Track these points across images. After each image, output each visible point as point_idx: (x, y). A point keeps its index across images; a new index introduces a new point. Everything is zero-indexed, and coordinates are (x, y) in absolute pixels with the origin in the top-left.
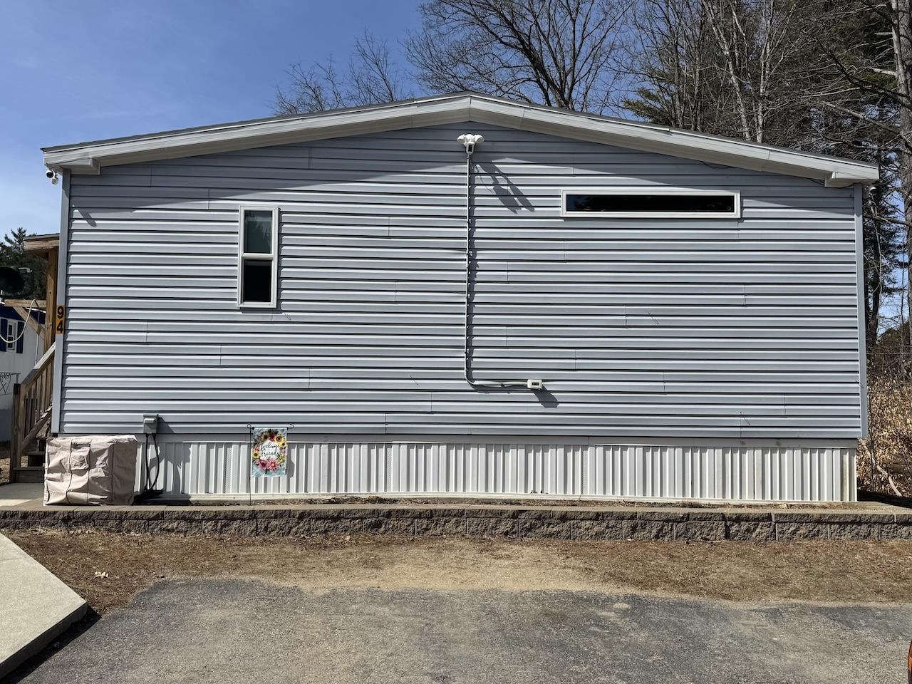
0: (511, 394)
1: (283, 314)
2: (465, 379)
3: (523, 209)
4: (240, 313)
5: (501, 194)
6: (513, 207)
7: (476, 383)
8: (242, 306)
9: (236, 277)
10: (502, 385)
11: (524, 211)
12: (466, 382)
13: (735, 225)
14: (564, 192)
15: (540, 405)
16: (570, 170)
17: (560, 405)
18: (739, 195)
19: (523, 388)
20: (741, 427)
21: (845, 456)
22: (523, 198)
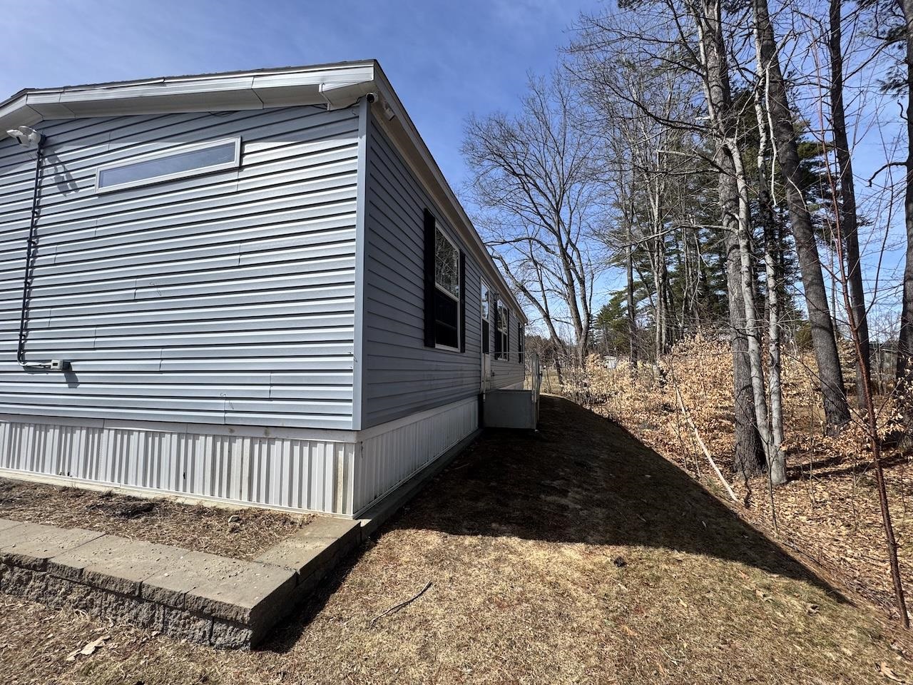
0: (50, 374)
2: (16, 361)
3: (73, 192)
5: (59, 182)
6: (66, 191)
7: (29, 364)
10: (45, 366)
11: (73, 195)
12: (17, 363)
13: (234, 176)
14: (97, 170)
15: (66, 385)
16: (105, 147)
17: (81, 386)
18: (240, 139)
19: (46, 370)
20: (226, 412)
21: (340, 452)
22: (72, 183)
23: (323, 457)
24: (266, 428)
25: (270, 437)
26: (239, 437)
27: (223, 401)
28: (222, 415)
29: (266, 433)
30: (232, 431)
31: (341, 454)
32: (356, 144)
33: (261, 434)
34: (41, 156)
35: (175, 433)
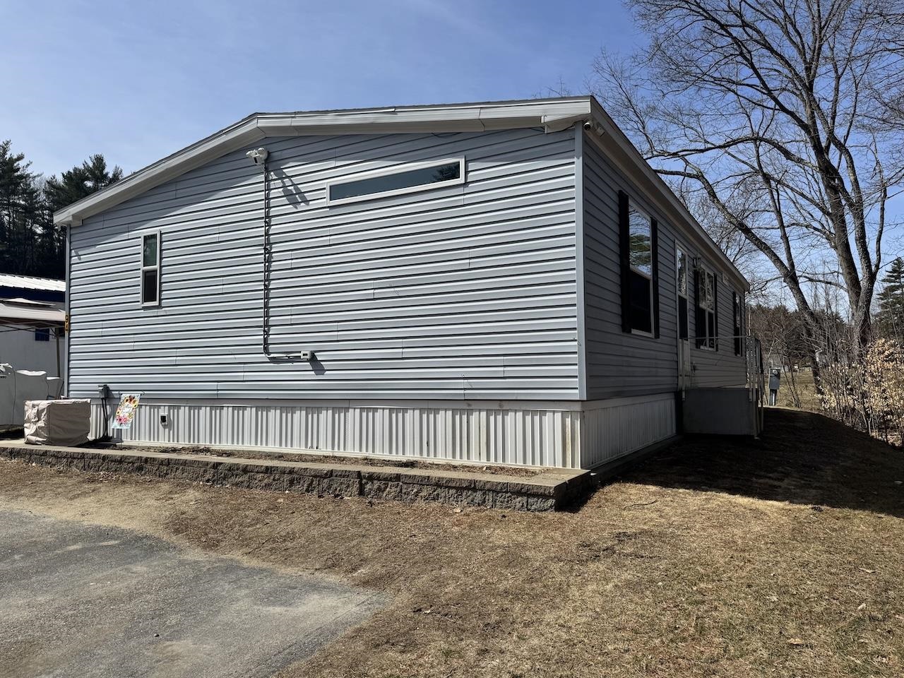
0: (295, 364)
1: (164, 309)
2: (262, 353)
3: (302, 204)
4: (142, 311)
5: (288, 194)
6: (295, 203)
7: (272, 355)
8: (143, 305)
9: (139, 285)
10: (289, 357)
11: (303, 206)
12: (263, 355)
13: (460, 190)
14: (327, 184)
15: (313, 373)
16: (333, 164)
17: (327, 372)
18: (464, 159)
19: (297, 359)
20: (465, 389)
21: (567, 419)
22: (301, 195)
23: (552, 422)
24: (499, 402)
25: (504, 408)
26: (476, 410)
27: (462, 381)
28: (462, 392)
29: (500, 405)
30: (469, 405)
31: (568, 421)
32: (573, 163)
33: (495, 406)
34: (267, 170)
35: (417, 409)
